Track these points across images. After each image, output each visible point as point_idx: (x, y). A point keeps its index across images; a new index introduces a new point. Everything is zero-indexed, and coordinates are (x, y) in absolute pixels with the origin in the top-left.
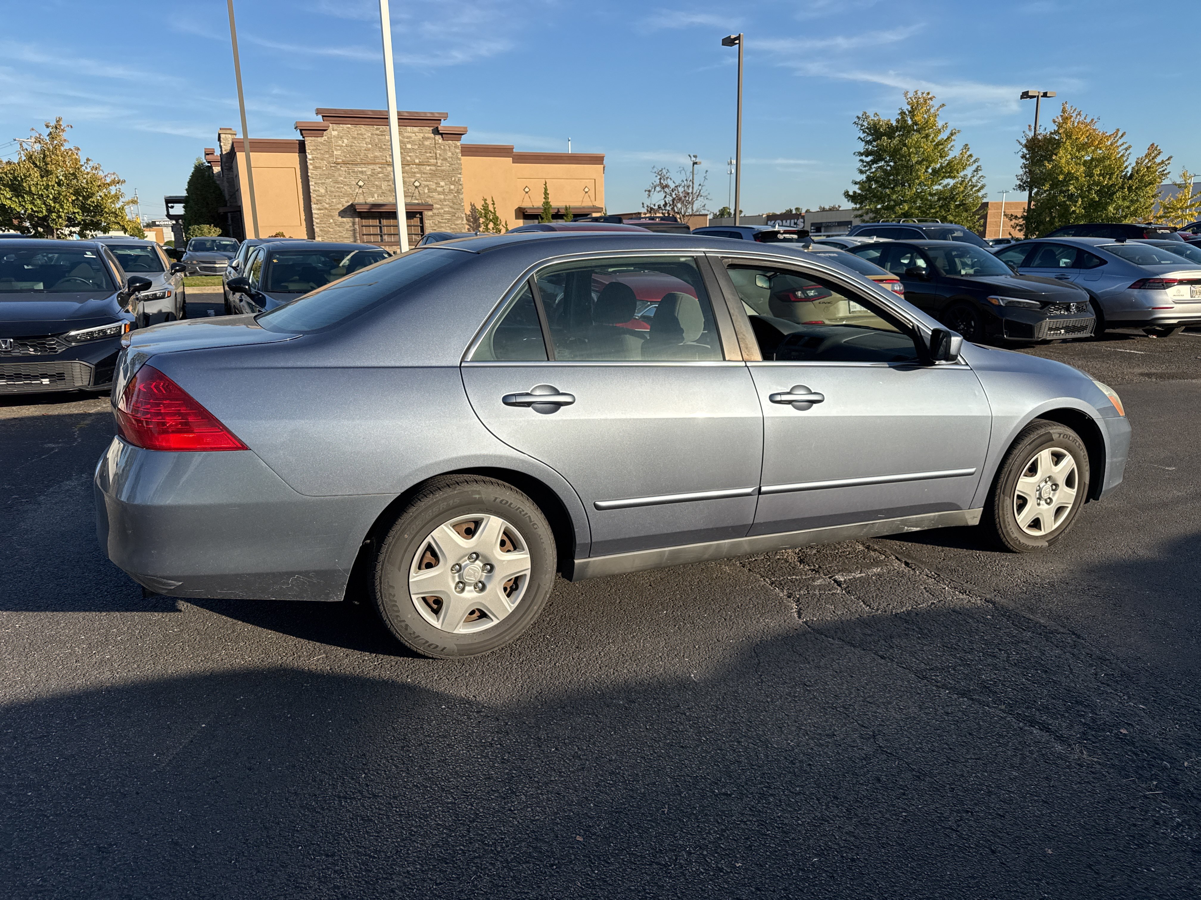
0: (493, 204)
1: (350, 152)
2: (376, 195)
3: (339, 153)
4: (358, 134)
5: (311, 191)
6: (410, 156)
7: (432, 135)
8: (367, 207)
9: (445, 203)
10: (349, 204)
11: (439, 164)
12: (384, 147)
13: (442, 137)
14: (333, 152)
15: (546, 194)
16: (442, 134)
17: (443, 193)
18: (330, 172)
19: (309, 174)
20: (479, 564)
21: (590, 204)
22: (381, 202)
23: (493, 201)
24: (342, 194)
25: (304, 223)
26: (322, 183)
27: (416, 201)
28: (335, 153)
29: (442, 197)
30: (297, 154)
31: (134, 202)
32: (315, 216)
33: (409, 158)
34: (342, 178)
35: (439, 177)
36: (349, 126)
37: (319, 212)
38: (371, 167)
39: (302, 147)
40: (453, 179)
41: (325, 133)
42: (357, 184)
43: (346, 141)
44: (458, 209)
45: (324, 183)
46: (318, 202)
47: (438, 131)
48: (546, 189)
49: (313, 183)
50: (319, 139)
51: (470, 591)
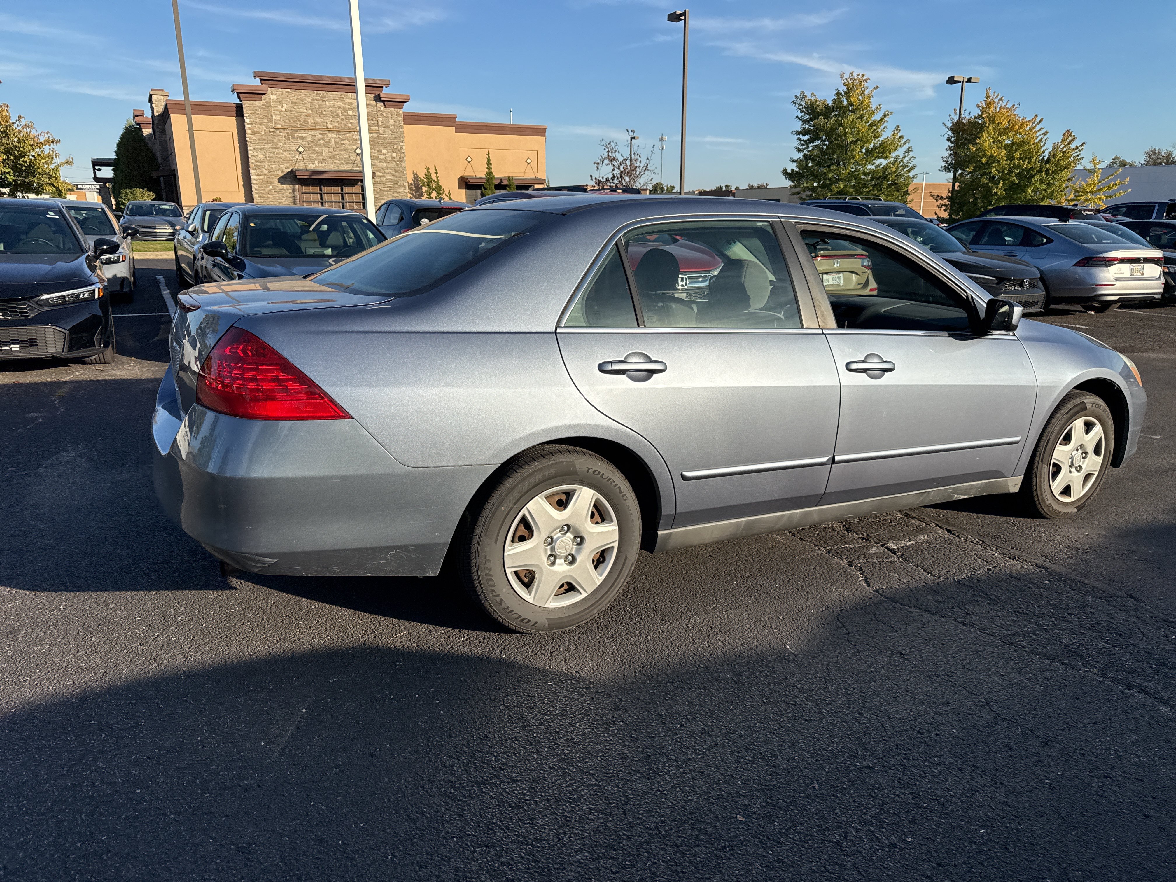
0: (436, 173)
1: (289, 118)
2: (316, 162)
3: (278, 117)
4: (297, 99)
5: (250, 156)
6: (351, 123)
7: (374, 103)
8: (308, 174)
9: (387, 171)
10: (289, 170)
11: (381, 132)
12: (325, 113)
13: (384, 104)
14: (272, 116)
15: (489, 164)
16: (383, 101)
17: (385, 161)
18: (270, 137)
19: (247, 139)
20: (570, 535)
21: (533, 176)
22: (322, 169)
23: (436, 170)
24: (281, 160)
25: (242, 189)
26: (260, 149)
27: (358, 169)
28: (274, 117)
29: (384, 165)
30: (234, 118)
31: (69, 163)
32: (253, 182)
33: (350, 125)
34: (281, 144)
35: (382, 144)
36: (289, 90)
37: (258, 178)
38: (312, 133)
39: (239, 111)
40: (395, 147)
41: (263, 96)
42: (297, 150)
43: (285, 106)
44: (400, 177)
45: (263, 149)
46: (257, 168)
47: (380, 98)
48: (489, 159)
49: (251, 148)
50: (257, 103)
51: (561, 564)
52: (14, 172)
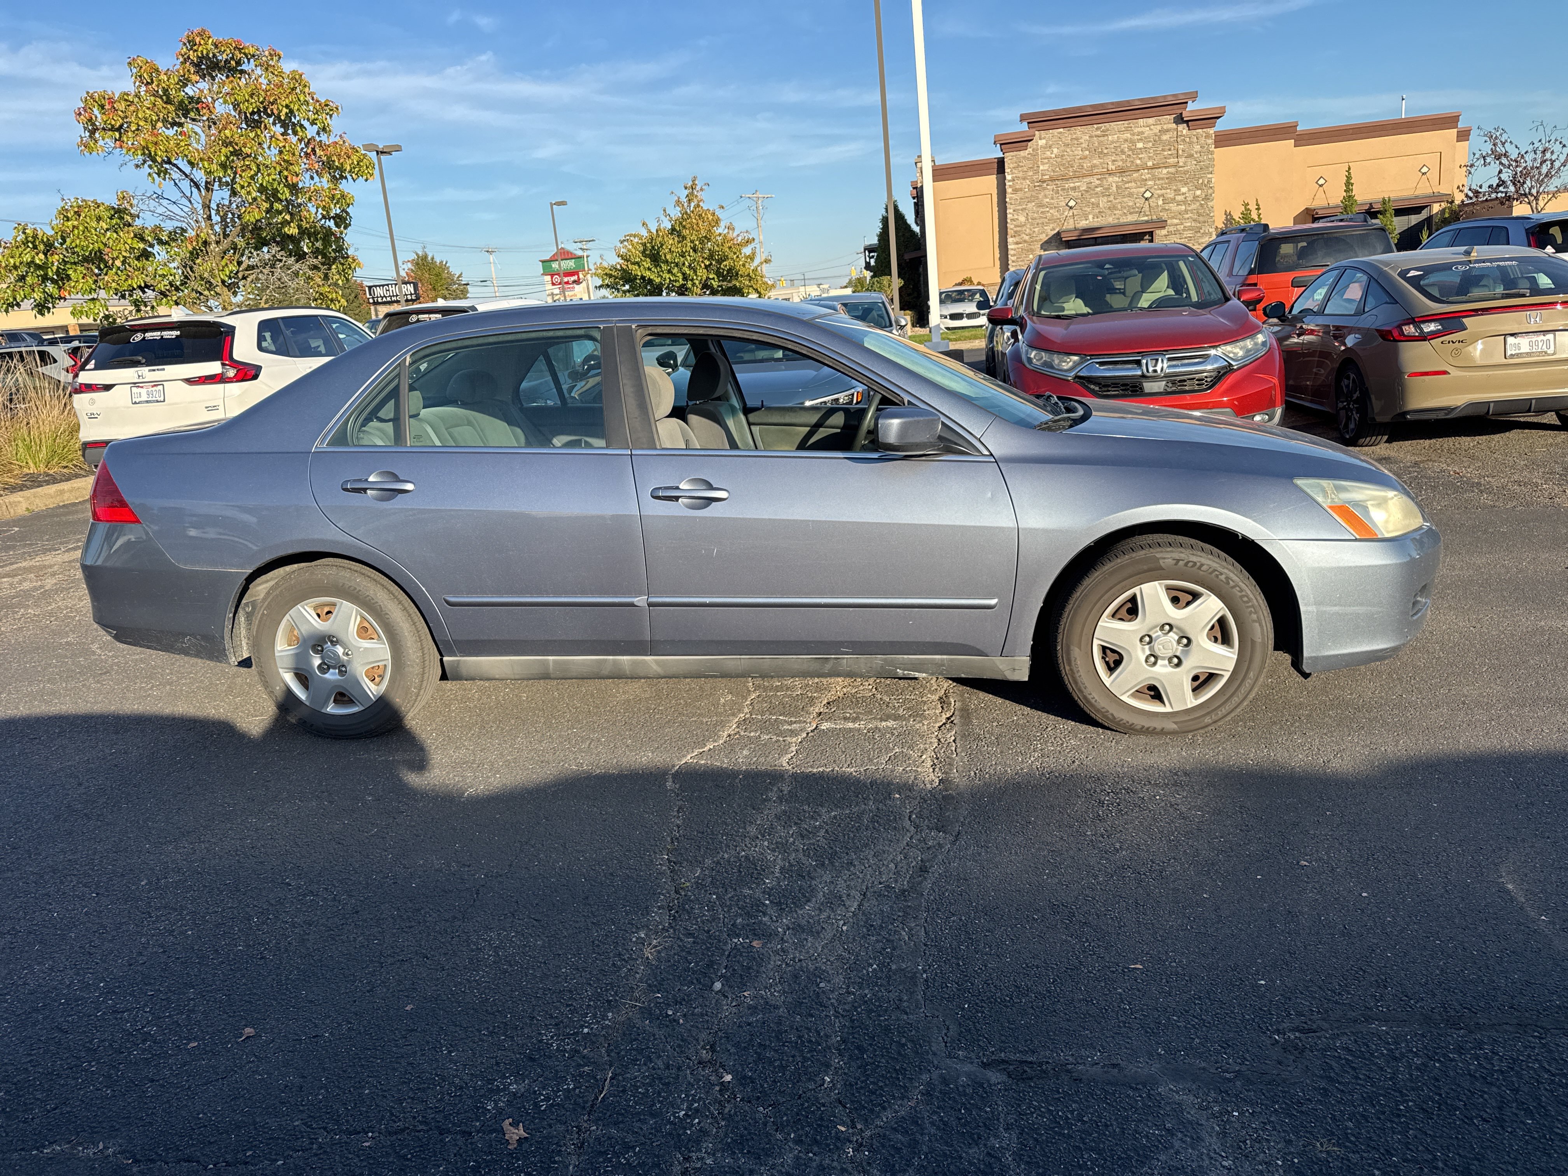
0: (1258, 209)
1: (1060, 165)
2: (1091, 217)
3: (1046, 167)
4: (1072, 139)
5: (1009, 221)
6: (1140, 159)
7: (1174, 125)
8: (1077, 233)
9: (1186, 216)
10: (1056, 232)
11: (1181, 164)
12: (1105, 151)
13: (1188, 126)
14: (1038, 167)
15: (1348, 184)
16: (1187, 122)
17: (1185, 202)
18: (1034, 194)
19: (1007, 200)
21: (1429, 191)
22: (1096, 225)
23: (1257, 205)
24: (1046, 220)
25: (998, 263)
26: (1022, 210)
27: (1146, 218)
28: (1041, 168)
29: (1183, 207)
30: (995, 176)
32: (1011, 252)
33: (1138, 162)
34: (1048, 200)
35: (1181, 181)
36: (1061, 130)
37: (1016, 246)
38: (1087, 180)
39: (1000, 165)
40: (1200, 181)
41: (1030, 144)
42: (1067, 205)
43: (1055, 150)
44: (1205, 222)
45: (1025, 209)
46: (1017, 234)
47: (1182, 119)
48: (1349, 178)
49: (1011, 211)
50: (1022, 153)
52: (718, 277)
